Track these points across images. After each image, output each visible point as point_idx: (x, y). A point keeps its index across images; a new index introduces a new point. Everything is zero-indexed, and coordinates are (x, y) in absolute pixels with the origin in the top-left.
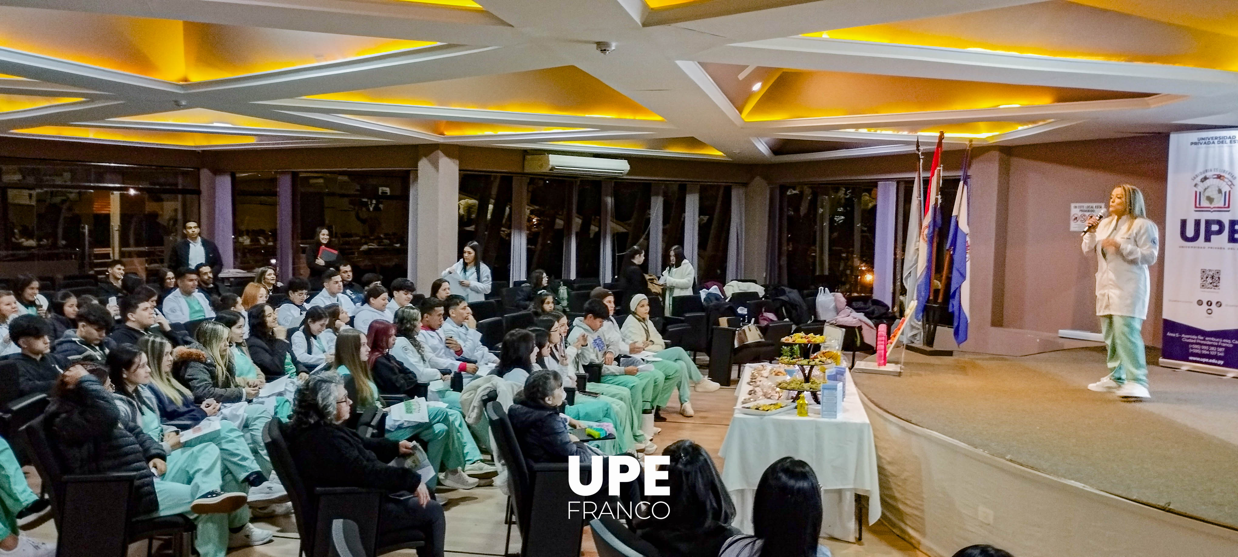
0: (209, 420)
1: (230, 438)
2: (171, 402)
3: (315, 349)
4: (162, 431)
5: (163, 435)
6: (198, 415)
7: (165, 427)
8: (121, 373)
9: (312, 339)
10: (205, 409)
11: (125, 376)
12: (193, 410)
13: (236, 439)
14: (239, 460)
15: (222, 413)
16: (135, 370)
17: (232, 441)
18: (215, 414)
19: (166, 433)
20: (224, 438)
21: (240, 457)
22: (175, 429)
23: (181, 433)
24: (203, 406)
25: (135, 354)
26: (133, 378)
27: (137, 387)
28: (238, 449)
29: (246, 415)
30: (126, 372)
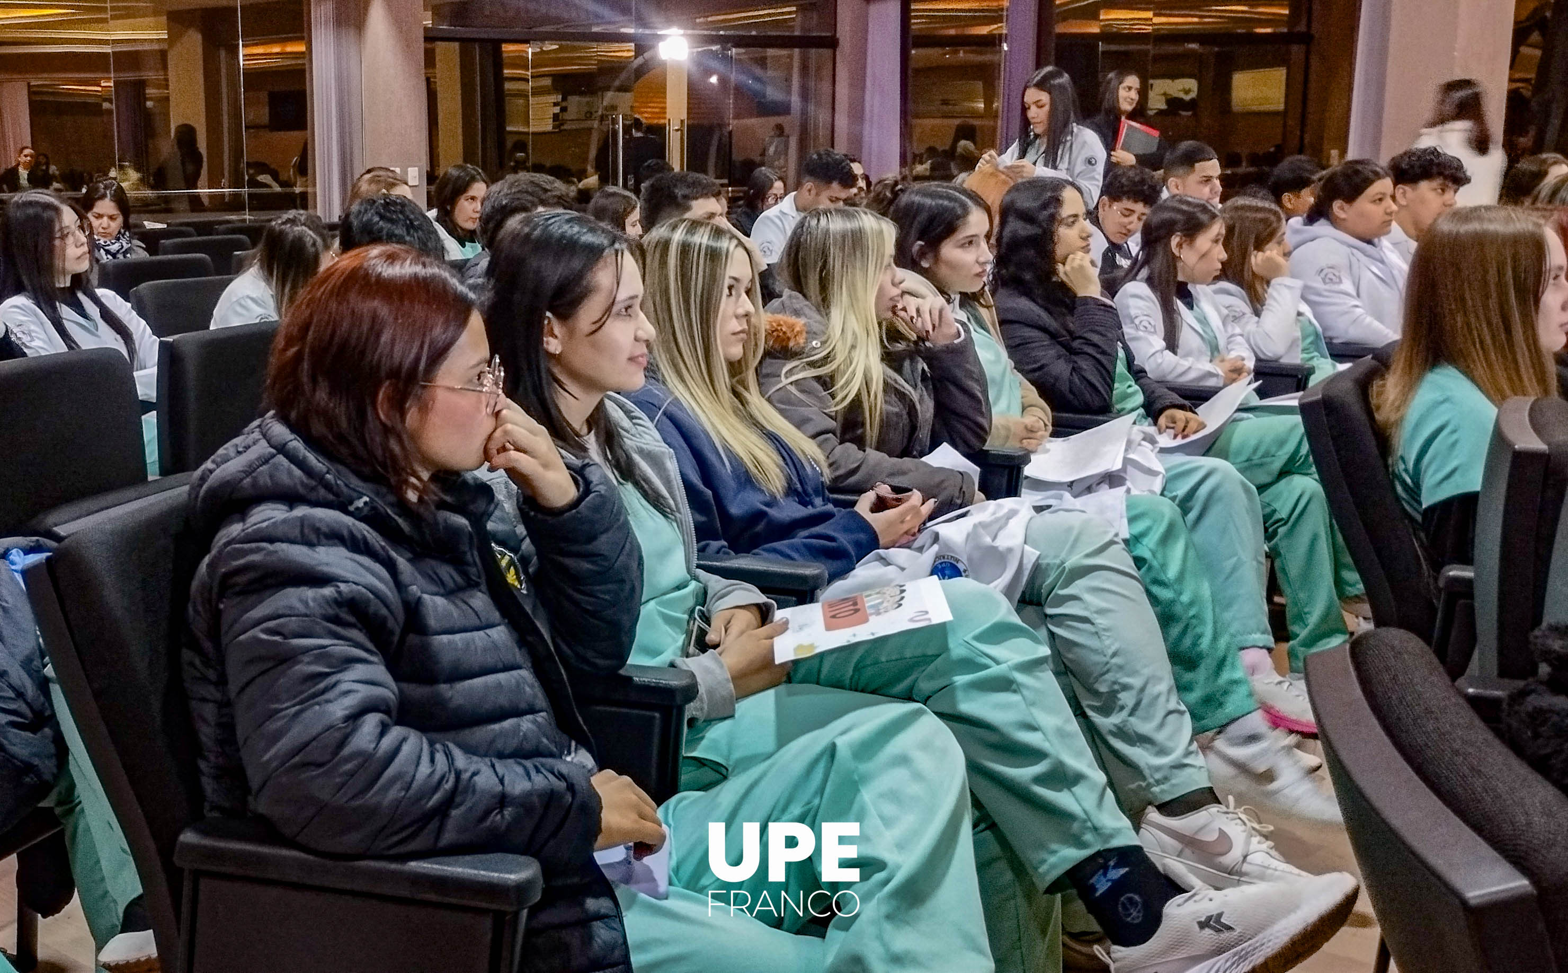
0: (886, 562)
1: (994, 670)
2: (746, 480)
3: (1187, 338)
4: (703, 597)
5: (706, 619)
6: (844, 540)
7: (716, 583)
8: (535, 332)
9: (1180, 305)
10: (870, 517)
11: (553, 345)
12: (824, 517)
13: (1020, 677)
14: (1039, 780)
15: (936, 538)
16: (599, 325)
17: (1005, 684)
18: (907, 540)
19: (719, 609)
20: (969, 665)
21: (1040, 768)
22: (753, 595)
23: (780, 615)
24: (864, 505)
25: (594, 253)
26: (582, 358)
27: (600, 407)
28: (1032, 728)
29: (1032, 554)
30: (557, 329)
